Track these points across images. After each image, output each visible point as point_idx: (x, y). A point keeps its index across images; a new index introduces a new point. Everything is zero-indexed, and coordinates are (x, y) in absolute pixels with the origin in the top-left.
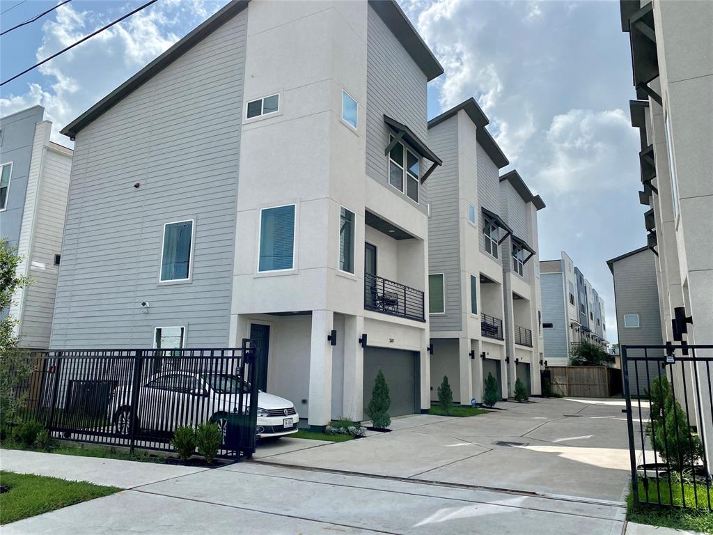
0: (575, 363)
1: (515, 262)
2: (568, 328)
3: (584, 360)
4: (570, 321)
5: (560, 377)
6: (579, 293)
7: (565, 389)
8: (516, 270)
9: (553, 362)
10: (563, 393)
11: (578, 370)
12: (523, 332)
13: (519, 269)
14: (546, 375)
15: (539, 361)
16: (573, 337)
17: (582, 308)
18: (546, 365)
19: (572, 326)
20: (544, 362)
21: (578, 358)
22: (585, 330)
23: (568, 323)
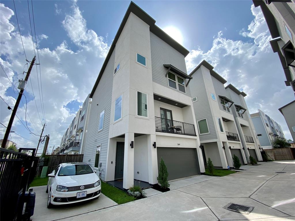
0: (275, 148)
1: (239, 114)
2: (268, 135)
3: (279, 146)
4: (269, 133)
5: (270, 153)
6: (270, 123)
7: (273, 157)
8: (240, 116)
9: (265, 148)
10: (272, 159)
11: (277, 150)
12: (249, 138)
13: (241, 116)
14: (263, 153)
15: (259, 148)
16: (272, 138)
17: (272, 128)
18: (262, 149)
19: (270, 134)
20: (261, 148)
21: (276, 145)
22: (276, 135)
23: (268, 134)
